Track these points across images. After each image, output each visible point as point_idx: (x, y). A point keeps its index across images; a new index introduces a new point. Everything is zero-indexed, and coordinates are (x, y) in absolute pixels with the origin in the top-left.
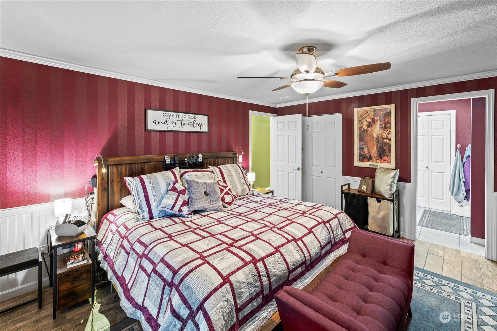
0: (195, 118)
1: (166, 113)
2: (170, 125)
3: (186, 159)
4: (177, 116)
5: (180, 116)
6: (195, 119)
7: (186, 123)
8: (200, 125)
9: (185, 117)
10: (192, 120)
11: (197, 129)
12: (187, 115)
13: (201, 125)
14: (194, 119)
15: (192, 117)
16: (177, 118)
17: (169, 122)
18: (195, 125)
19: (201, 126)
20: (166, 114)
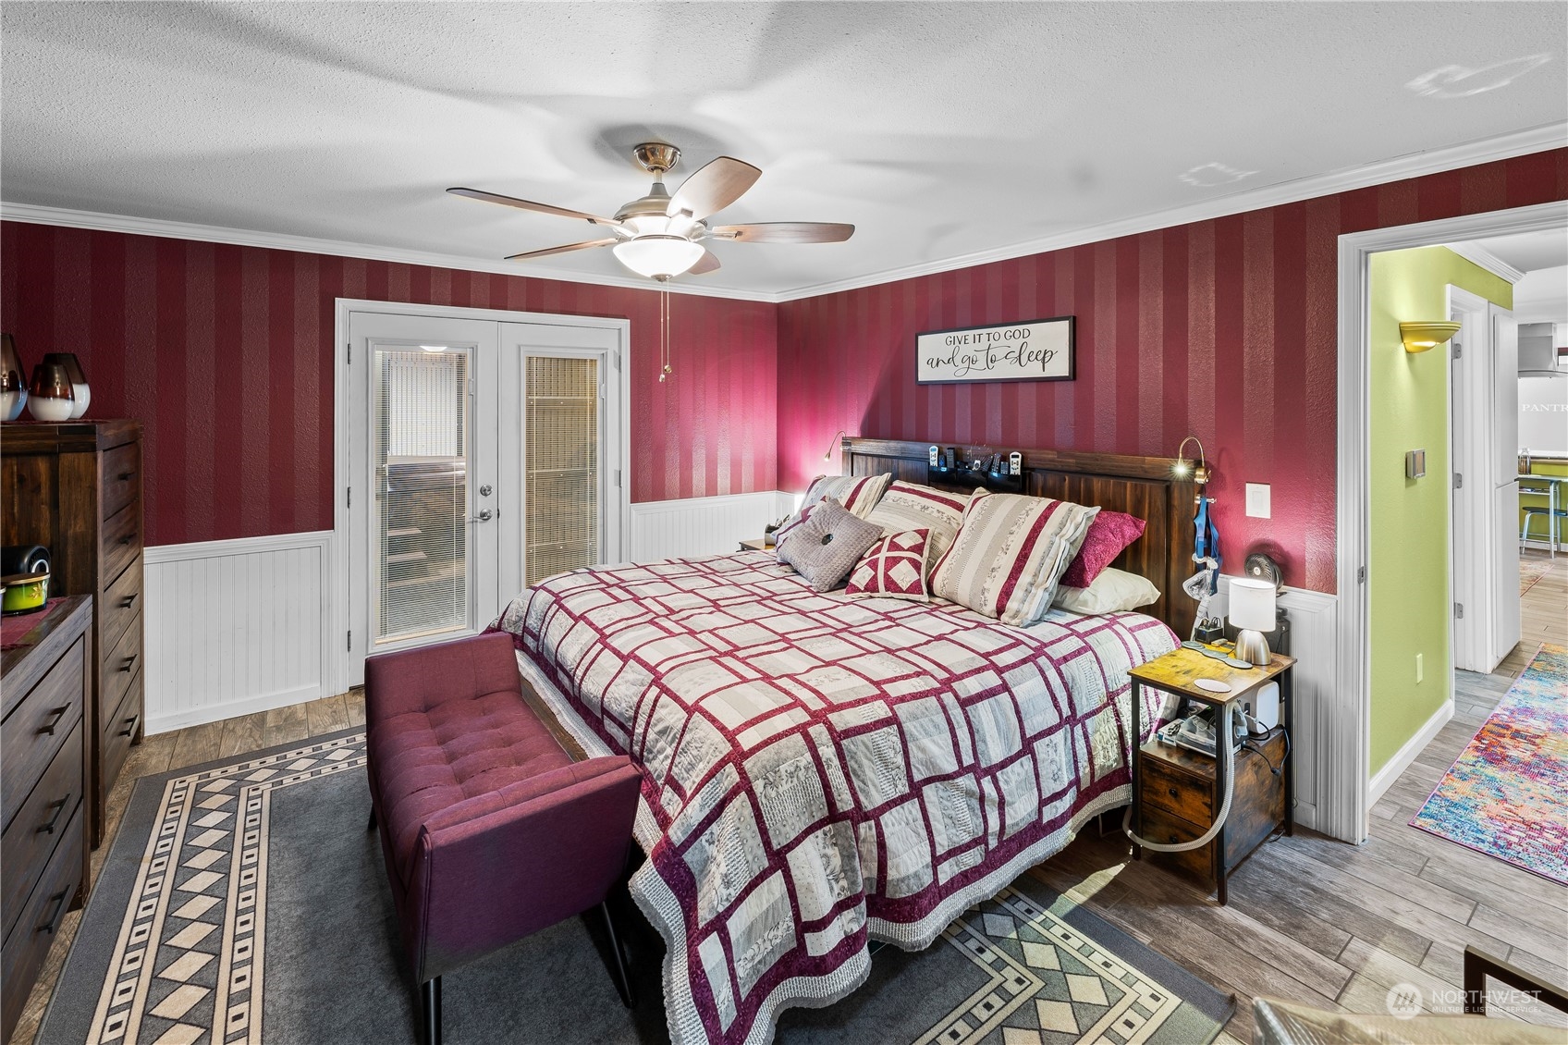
0: (1026, 333)
1: (952, 334)
2: (961, 365)
3: (979, 462)
4: (977, 337)
5: (984, 337)
6: (1024, 340)
7: (999, 353)
8: (1040, 357)
9: (997, 337)
10: (1015, 344)
11: (1033, 370)
12: (1002, 330)
13: (1045, 354)
14: (1022, 340)
15: (1017, 334)
16: (978, 346)
17: (958, 360)
18: (1024, 358)
19: (1045, 357)
20: (952, 339)
